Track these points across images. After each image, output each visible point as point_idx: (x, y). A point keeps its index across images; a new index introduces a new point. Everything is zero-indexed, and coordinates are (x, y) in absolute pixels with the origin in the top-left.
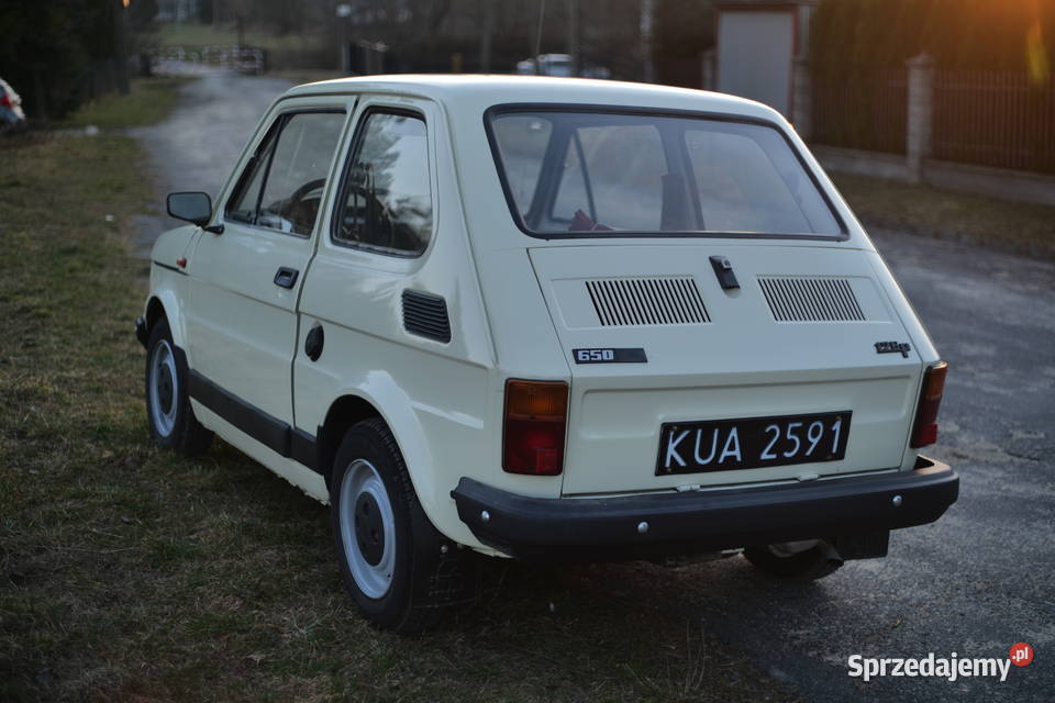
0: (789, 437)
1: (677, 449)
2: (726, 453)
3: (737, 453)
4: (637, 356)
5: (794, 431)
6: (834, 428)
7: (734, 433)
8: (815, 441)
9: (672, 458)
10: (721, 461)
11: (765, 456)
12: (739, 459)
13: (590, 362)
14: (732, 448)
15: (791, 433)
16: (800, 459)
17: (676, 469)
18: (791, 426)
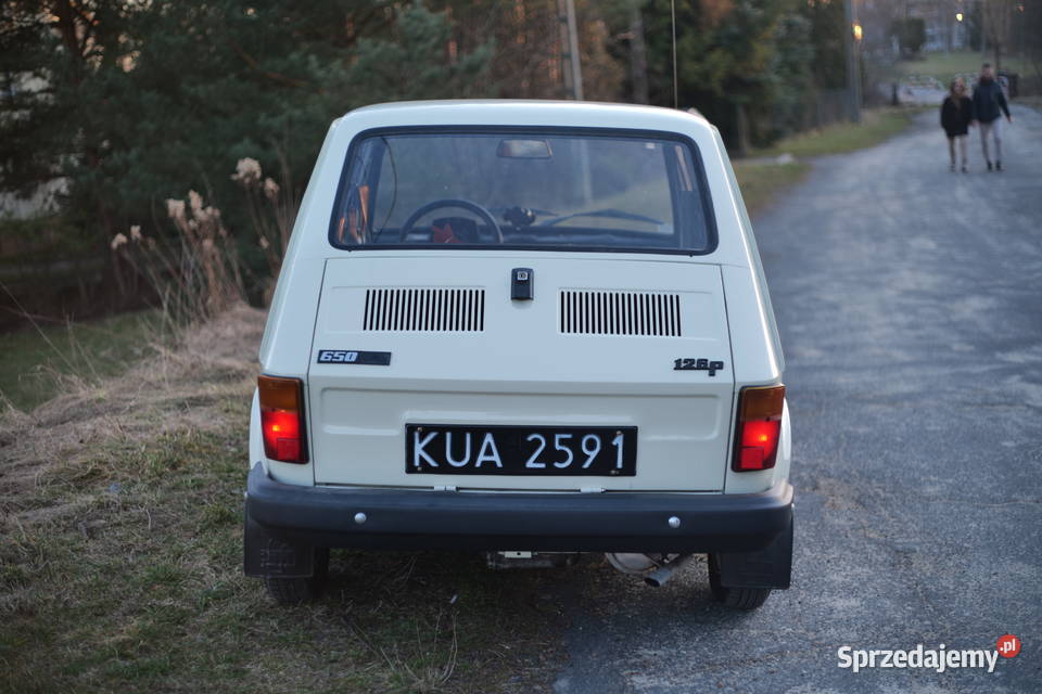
0: (558, 447)
1: (425, 449)
2: (482, 458)
3: (496, 458)
4: (382, 359)
5: (562, 442)
6: (614, 443)
7: (489, 439)
8: (593, 454)
9: (421, 458)
10: (478, 464)
11: (530, 464)
12: (499, 464)
13: (331, 362)
14: (489, 452)
15: (560, 444)
16: (575, 471)
17: (426, 469)
18: (558, 437)
